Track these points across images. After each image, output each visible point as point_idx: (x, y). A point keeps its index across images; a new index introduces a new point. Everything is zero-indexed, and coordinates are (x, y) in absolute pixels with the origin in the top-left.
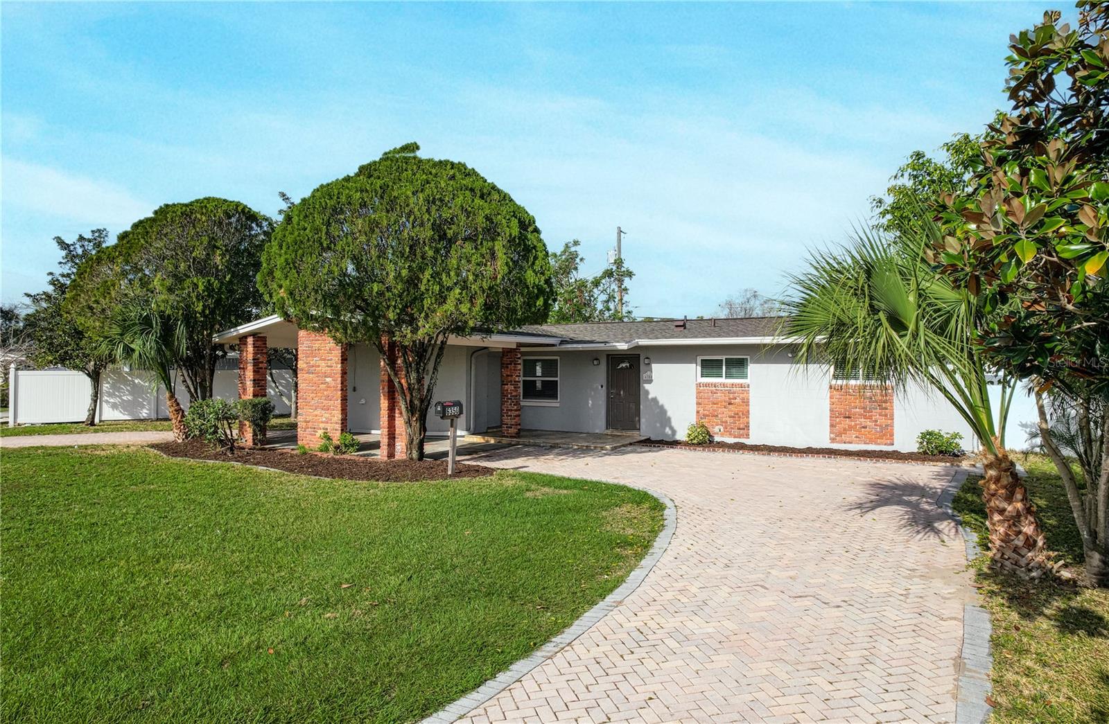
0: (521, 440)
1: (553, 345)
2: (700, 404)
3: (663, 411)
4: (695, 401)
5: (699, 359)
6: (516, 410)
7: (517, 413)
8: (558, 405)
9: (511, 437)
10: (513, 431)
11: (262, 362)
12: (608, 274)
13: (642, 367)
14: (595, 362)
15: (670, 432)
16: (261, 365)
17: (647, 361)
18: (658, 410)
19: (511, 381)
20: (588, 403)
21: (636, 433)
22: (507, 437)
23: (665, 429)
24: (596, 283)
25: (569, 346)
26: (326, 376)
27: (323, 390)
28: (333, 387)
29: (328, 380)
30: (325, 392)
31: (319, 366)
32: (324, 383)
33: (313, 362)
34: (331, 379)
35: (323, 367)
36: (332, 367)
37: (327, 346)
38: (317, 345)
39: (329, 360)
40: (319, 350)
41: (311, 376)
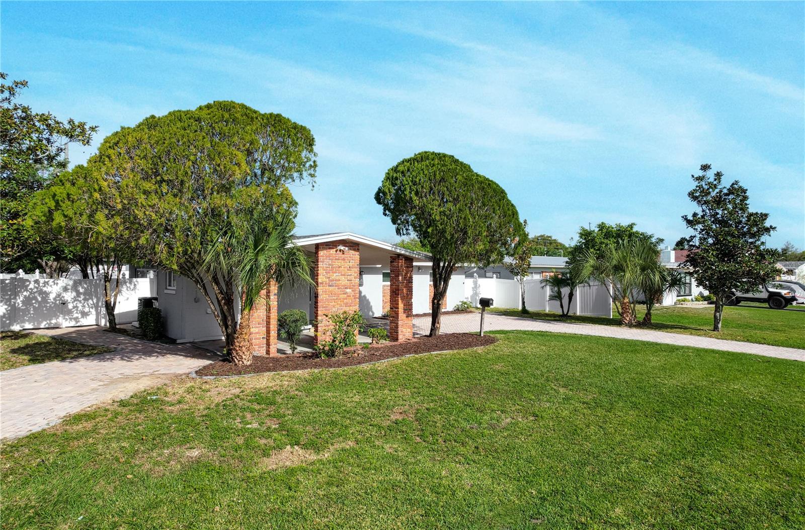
3: (368, 302)
4: (381, 295)
26: (346, 288)
27: (344, 299)
28: (353, 296)
29: (348, 290)
30: (345, 301)
31: (339, 280)
32: (345, 294)
33: (334, 276)
34: (351, 290)
35: (344, 281)
36: (351, 281)
37: (347, 265)
38: (337, 263)
39: (349, 275)
40: (339, 267)
41: (331, 288)
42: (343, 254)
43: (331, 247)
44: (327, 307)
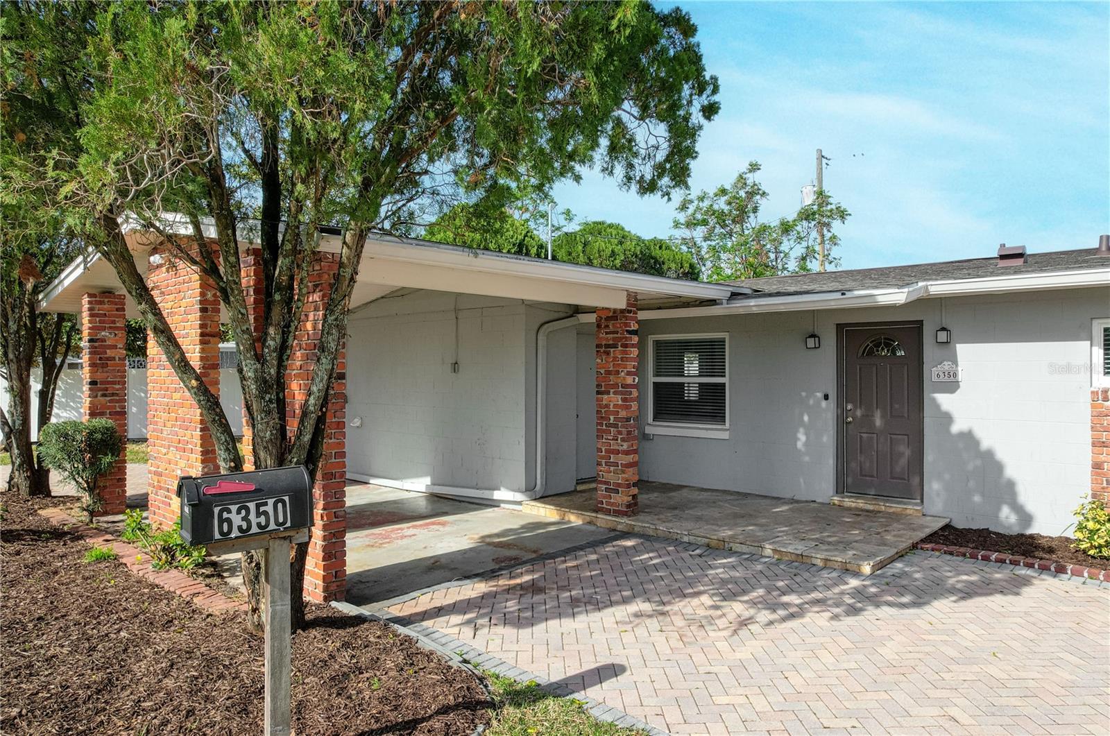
0: (637, 523)
1: (712, 302)
2: (1104, 445)
3: (990, 465)
4: (1087, 436)
5: (1098, 328)
6: (627, 453)
7: (630, 458)
8: (725, 435)
9: (618, 513)
10: (621, 499)
11: (115, 347)
12: (806, 215)
13: (930, 351)
14: (811, 342)
15: (1013, 518)
16: (109, 353)
17: (942, 336)
18: (978, 462)
19: (616, 386)
20: (797, 439)
21: (911, 508)
22: (608, 512)
23: (999, 509)
24: (786, 228)
25: (752, 302)
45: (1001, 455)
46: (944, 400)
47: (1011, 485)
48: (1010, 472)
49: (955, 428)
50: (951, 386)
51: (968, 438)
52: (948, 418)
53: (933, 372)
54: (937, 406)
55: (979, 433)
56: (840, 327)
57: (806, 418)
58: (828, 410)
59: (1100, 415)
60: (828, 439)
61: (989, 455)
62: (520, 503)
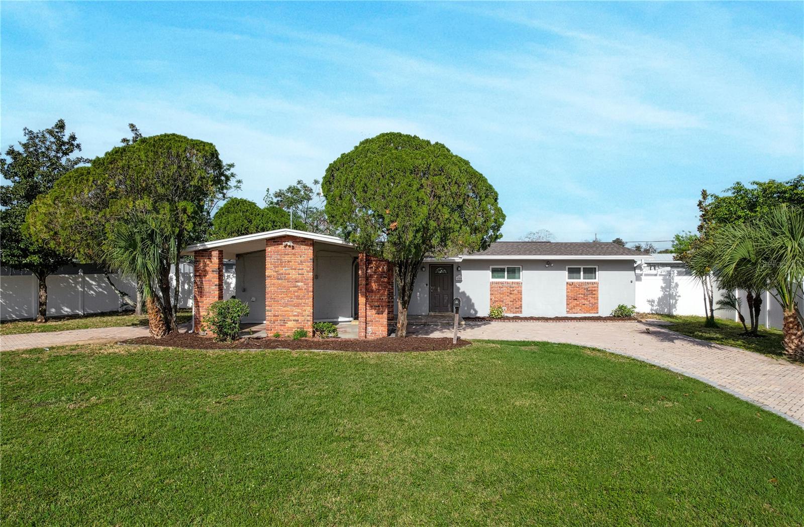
2: (493, 294)
3: (469, 299)
4: (489, 293)
5: (491, 268)
13: (455, 272)
14: (423, 269)
15: (474, 312)
17: (458, 270)
18: (466, 299)
23: (471, 310)
26: (296, 282)
27: (294, 292)
28: (305, 289)
29: (299, 284)
30: (296, 294)
31: (289, 274)
32: (296, 287)
33: (283, 270)
34: (302, 284)
35: (294, 274)
36: (303, 274)
37: (299, 259)
38: (287, 258)
39: (300, 269)
40: (289, 262)
41: (280, 281)
42: (293, 249)
43: (279, 243)
44: (275, 299)
45: (471, 297)
46: (458, 285)
47: (473, 304)
48: (473, 301)
49: (460, 291)
50: (460, 281)
51: (464, 293)
52: (459, 289)
53: (456, 278)
54: (456, 285)
55: (466, 292)
56: (430, 265)
57: (420, 290)
58: (427, 288)
59: (492, 288)
60: (427, 296)
61: (468, 297)
62: (350, 321)
